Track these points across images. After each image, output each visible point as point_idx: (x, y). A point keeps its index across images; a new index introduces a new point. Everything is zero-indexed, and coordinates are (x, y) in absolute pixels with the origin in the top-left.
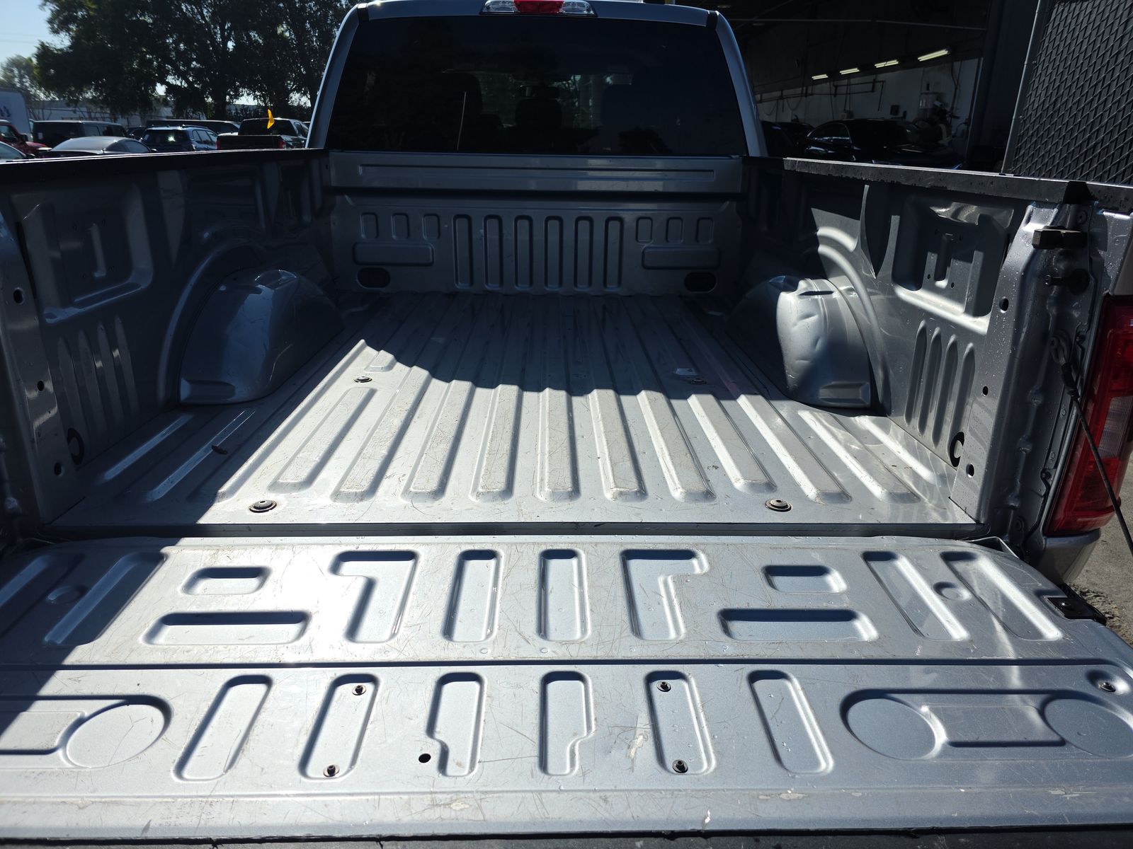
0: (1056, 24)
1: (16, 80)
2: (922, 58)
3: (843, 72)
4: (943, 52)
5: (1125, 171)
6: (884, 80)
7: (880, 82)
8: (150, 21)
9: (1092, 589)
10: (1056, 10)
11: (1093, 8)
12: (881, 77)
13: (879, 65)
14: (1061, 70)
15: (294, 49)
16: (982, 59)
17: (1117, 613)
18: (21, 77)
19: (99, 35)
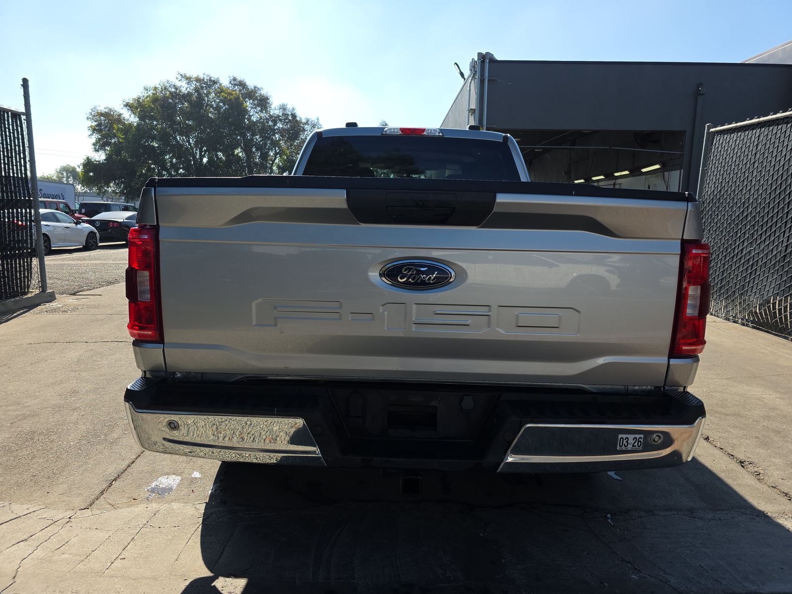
0: (716, 147)
1: (65, 179)
2: (644, 170)
3: (594, 178)
4: (657, 167)
5: (766, 229)
6: (620, 183)
7: (618, 184)
8: (157, 145)
9: (747, 460)
10: (715, 139)
11: (737, 137)
12: (619, 181)
13: (616, 174)
14: (722, 173)
15: (244, 163)
16: (682, 170)
17: (762, 472)
18: (68, 177)
19: (123, 153)
